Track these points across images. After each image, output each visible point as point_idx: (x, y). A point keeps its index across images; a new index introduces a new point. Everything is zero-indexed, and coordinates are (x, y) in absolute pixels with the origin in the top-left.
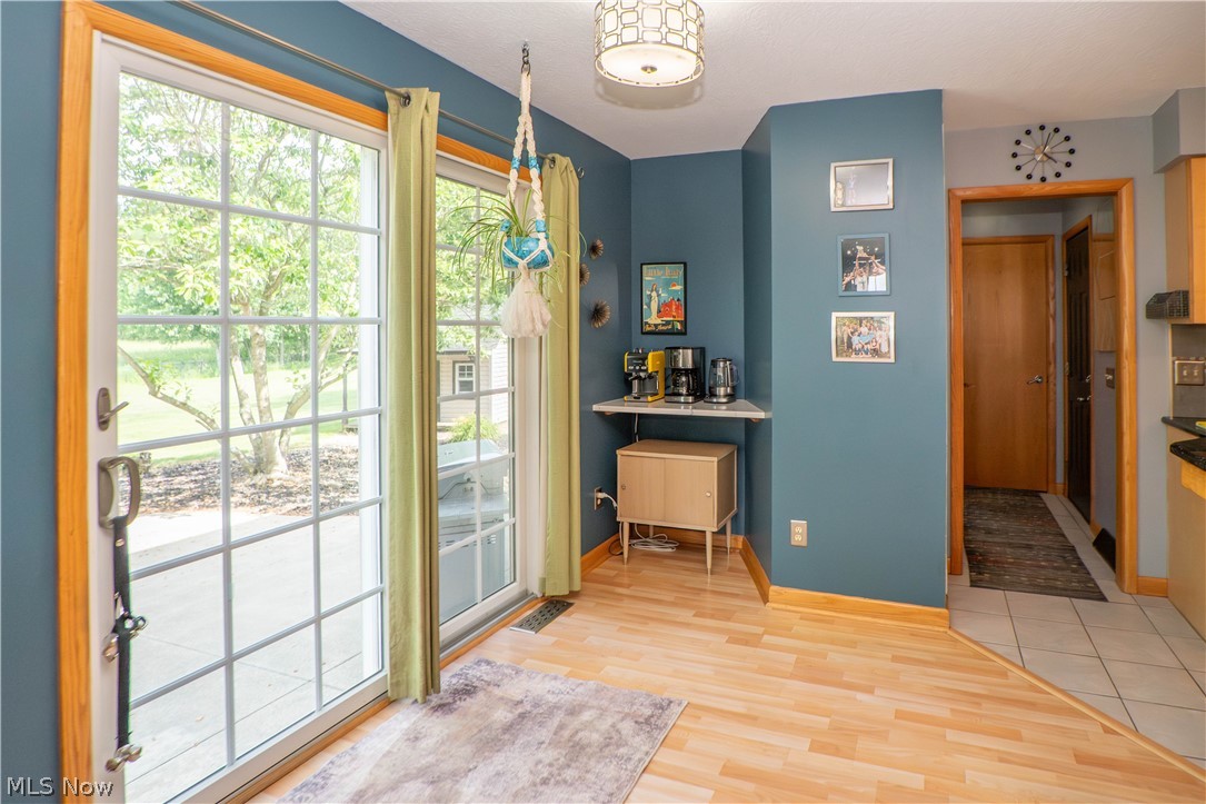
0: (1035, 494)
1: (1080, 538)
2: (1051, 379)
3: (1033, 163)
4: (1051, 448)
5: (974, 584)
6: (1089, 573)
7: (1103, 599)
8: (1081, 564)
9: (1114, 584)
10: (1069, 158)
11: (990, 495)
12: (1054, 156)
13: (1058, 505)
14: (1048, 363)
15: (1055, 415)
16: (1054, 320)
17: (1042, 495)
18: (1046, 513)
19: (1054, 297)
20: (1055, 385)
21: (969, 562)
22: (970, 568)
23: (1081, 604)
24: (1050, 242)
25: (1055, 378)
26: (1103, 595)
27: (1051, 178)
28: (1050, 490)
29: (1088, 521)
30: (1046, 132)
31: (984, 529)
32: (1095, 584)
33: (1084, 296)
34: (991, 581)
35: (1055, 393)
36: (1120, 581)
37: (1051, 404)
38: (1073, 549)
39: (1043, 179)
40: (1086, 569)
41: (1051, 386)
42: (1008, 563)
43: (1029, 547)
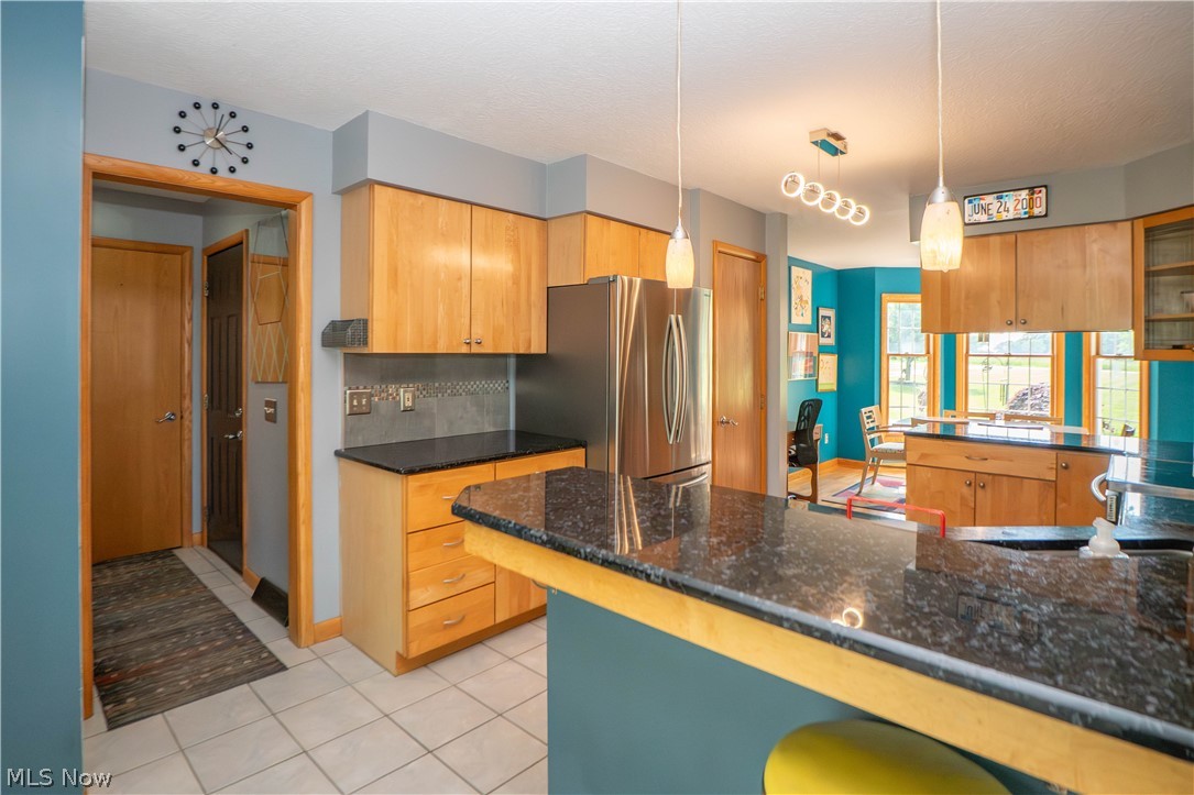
0: (167, 553)
1: (235, 595)
2: (186, 415)
3: (202, 146)
4: (186, 495)
5: (113, 723)
6: (258, 641)
7: (283, 668)
8: (246, 631)
9: (287, 642)
10: (245, 153)
11: (109, 573)
12: (228, 145)
13: (198, 561)
14: (182, 397)
15: (191, 456)
16: (190, 345)
17: (176, 552)
18: (188, 576)
19: (191, 319)
20: (191, 421)
21: (100, 691)
22: (102, 698)
23: (263, 685)
24: (187, 254)
25: (191, 413)
26: (281, 664)
27: (223, 172)
28: (186, 543)
29: (239, 571)
30: (219, 112)
31: (110, 627)
32: (270, 652)
33: (233, 320)
34: (139, 709)
35: (190, 431)
36: (295, 637)
37: (186, 444)
38: (233, 616)
39: (214, 171)
40: (253, 636)
41: (186, 423)
42: (159, 666)
43: (180, 631)
